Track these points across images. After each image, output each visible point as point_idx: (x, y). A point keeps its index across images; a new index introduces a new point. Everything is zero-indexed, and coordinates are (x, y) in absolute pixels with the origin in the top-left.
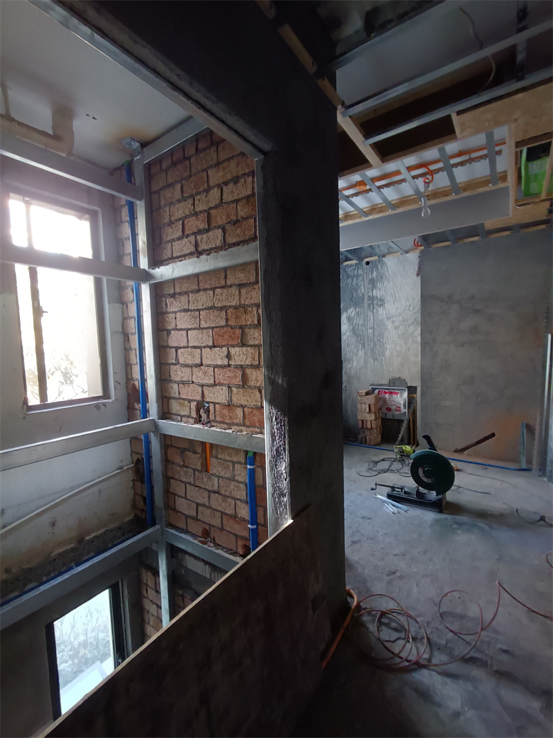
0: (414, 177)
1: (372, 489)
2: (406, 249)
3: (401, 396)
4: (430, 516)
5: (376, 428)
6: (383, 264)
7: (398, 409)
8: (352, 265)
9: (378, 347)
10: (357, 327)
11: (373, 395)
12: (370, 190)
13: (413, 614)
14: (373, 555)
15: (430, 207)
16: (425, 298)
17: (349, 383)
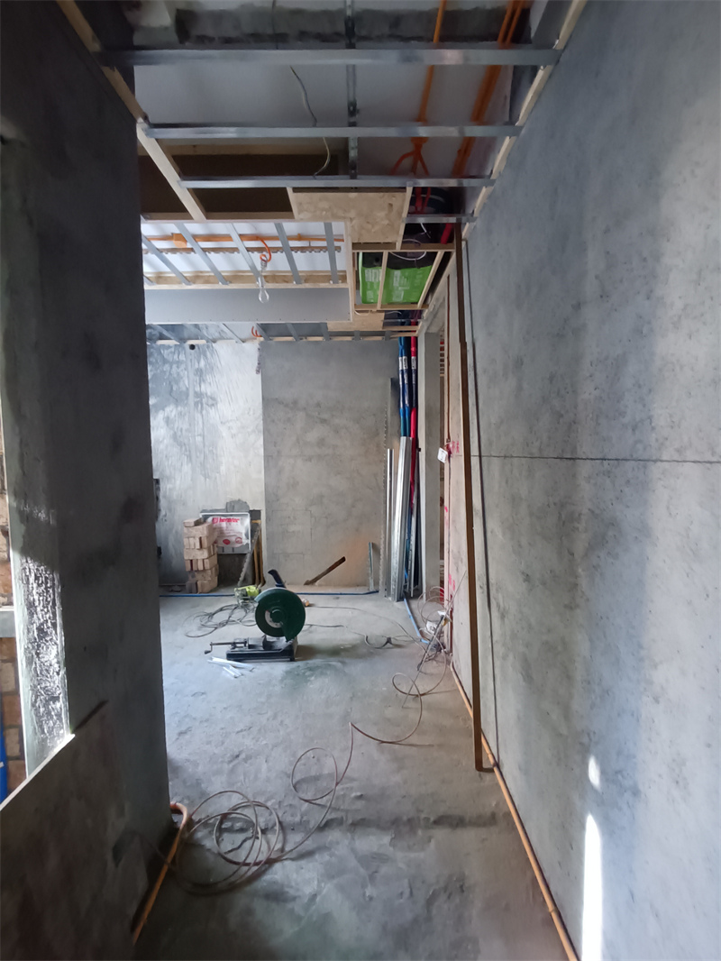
0: (249, 250)
1: (207, 652)
2: (243, 337)
3: (242, 523)
4: (279, 668)
5: (211, 569)
6: (213, 352)
7: (239, 540)
8: (169, 347)
9: (211, 460)
10: (179, 433)
11: (205, 525)
12: (192, 250)
13: (261, 800)
14: (209, 743)
15: (269, 291)
16: (267, 402)
17: (170, 510)
